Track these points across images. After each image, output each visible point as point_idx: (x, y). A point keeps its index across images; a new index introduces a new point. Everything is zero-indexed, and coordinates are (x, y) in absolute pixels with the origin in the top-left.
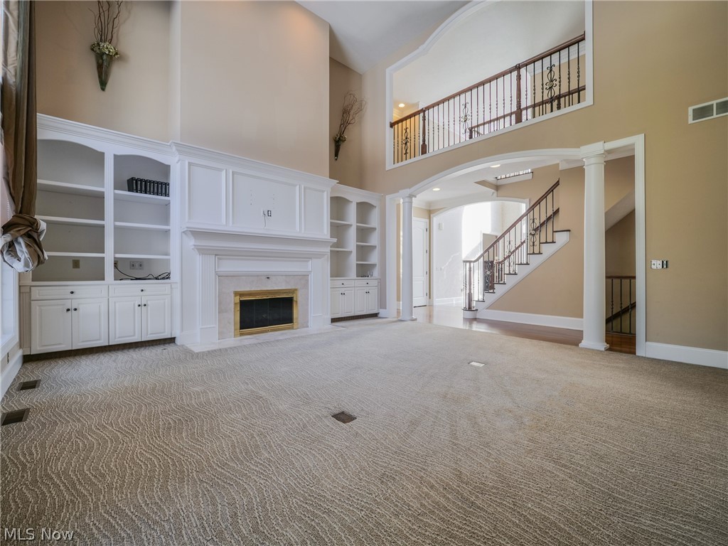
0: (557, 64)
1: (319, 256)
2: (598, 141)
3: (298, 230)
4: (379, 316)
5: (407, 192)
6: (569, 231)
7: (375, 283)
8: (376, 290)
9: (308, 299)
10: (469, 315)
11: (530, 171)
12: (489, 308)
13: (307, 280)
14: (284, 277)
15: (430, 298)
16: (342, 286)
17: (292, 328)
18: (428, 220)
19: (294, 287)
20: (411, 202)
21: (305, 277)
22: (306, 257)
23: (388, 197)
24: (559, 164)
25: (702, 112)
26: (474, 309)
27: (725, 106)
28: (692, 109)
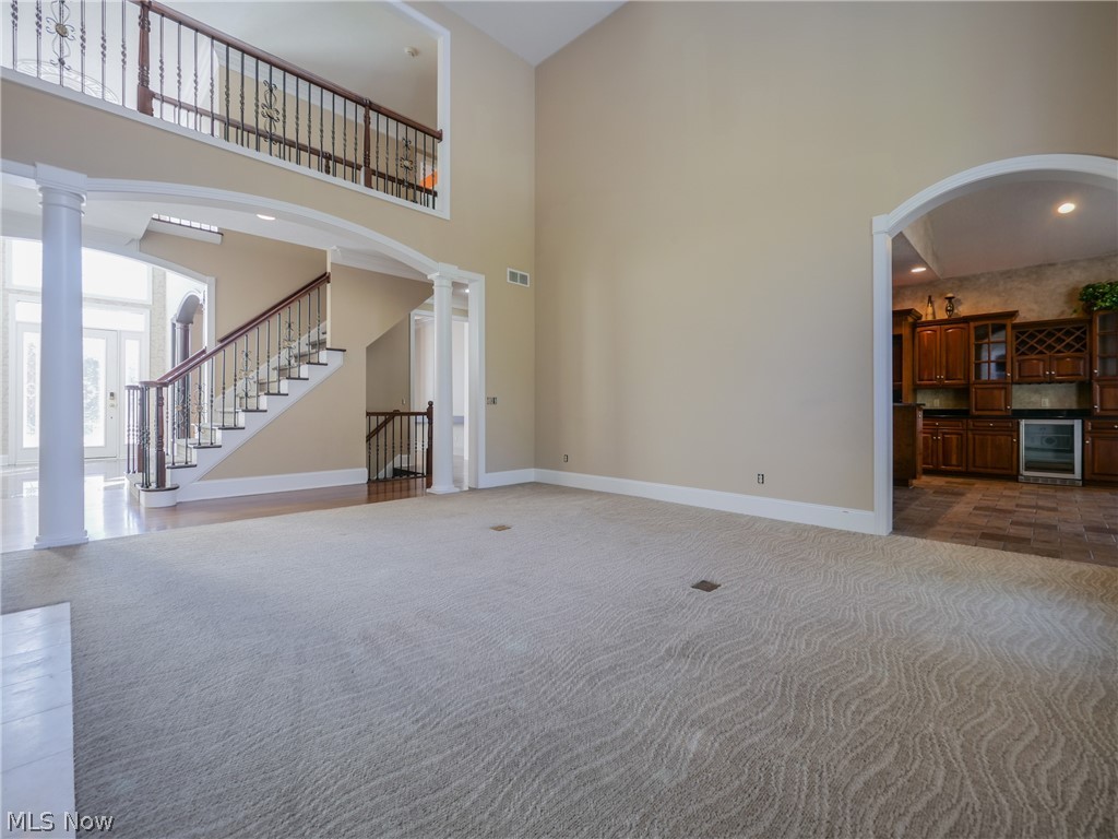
6: (344, 351)
12: (207, 476)
20: (79, 212)
24: (325, 252)
25: (513, 276)
26: (168, 485)
27: (524, 279)
28: (509, 270)
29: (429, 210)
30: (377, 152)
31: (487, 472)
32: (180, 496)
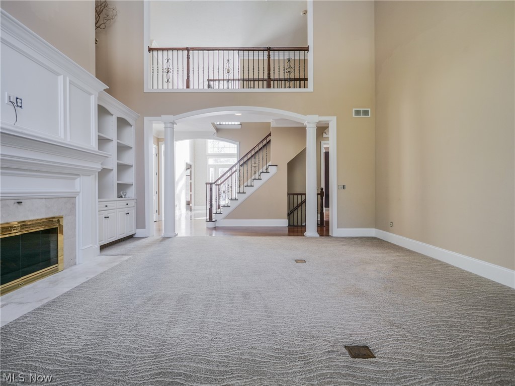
0: (293, 58)
1: (87, 172)
2: (315, 114)
3: (62, 135)
4: (135, 236)
5: (170, 118)
6: (277, 166)
7: (132, 203)
8: (134, 211)
9: (75, 228)
10: (211, 225)
11: (239, 123)
12: (226, 218)
13: (74, 204)
14: (44, 201)
15: (159, 214)
16: (106, 208)
17: (57, 271)
18: (157, 147)
19: (57, 215)
20: (173, 128)
21: (71, 199)
22: (73, 174)
23: (146, 119)
24: (270, 123)
25: (358, 113)
26: (214, 220)
27: (366, 113)
28: (354, 109)
29: (302, 90)
30: (274, 70)
31: (338, 228)
32: (218, 225)
